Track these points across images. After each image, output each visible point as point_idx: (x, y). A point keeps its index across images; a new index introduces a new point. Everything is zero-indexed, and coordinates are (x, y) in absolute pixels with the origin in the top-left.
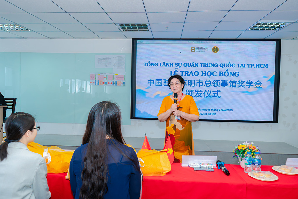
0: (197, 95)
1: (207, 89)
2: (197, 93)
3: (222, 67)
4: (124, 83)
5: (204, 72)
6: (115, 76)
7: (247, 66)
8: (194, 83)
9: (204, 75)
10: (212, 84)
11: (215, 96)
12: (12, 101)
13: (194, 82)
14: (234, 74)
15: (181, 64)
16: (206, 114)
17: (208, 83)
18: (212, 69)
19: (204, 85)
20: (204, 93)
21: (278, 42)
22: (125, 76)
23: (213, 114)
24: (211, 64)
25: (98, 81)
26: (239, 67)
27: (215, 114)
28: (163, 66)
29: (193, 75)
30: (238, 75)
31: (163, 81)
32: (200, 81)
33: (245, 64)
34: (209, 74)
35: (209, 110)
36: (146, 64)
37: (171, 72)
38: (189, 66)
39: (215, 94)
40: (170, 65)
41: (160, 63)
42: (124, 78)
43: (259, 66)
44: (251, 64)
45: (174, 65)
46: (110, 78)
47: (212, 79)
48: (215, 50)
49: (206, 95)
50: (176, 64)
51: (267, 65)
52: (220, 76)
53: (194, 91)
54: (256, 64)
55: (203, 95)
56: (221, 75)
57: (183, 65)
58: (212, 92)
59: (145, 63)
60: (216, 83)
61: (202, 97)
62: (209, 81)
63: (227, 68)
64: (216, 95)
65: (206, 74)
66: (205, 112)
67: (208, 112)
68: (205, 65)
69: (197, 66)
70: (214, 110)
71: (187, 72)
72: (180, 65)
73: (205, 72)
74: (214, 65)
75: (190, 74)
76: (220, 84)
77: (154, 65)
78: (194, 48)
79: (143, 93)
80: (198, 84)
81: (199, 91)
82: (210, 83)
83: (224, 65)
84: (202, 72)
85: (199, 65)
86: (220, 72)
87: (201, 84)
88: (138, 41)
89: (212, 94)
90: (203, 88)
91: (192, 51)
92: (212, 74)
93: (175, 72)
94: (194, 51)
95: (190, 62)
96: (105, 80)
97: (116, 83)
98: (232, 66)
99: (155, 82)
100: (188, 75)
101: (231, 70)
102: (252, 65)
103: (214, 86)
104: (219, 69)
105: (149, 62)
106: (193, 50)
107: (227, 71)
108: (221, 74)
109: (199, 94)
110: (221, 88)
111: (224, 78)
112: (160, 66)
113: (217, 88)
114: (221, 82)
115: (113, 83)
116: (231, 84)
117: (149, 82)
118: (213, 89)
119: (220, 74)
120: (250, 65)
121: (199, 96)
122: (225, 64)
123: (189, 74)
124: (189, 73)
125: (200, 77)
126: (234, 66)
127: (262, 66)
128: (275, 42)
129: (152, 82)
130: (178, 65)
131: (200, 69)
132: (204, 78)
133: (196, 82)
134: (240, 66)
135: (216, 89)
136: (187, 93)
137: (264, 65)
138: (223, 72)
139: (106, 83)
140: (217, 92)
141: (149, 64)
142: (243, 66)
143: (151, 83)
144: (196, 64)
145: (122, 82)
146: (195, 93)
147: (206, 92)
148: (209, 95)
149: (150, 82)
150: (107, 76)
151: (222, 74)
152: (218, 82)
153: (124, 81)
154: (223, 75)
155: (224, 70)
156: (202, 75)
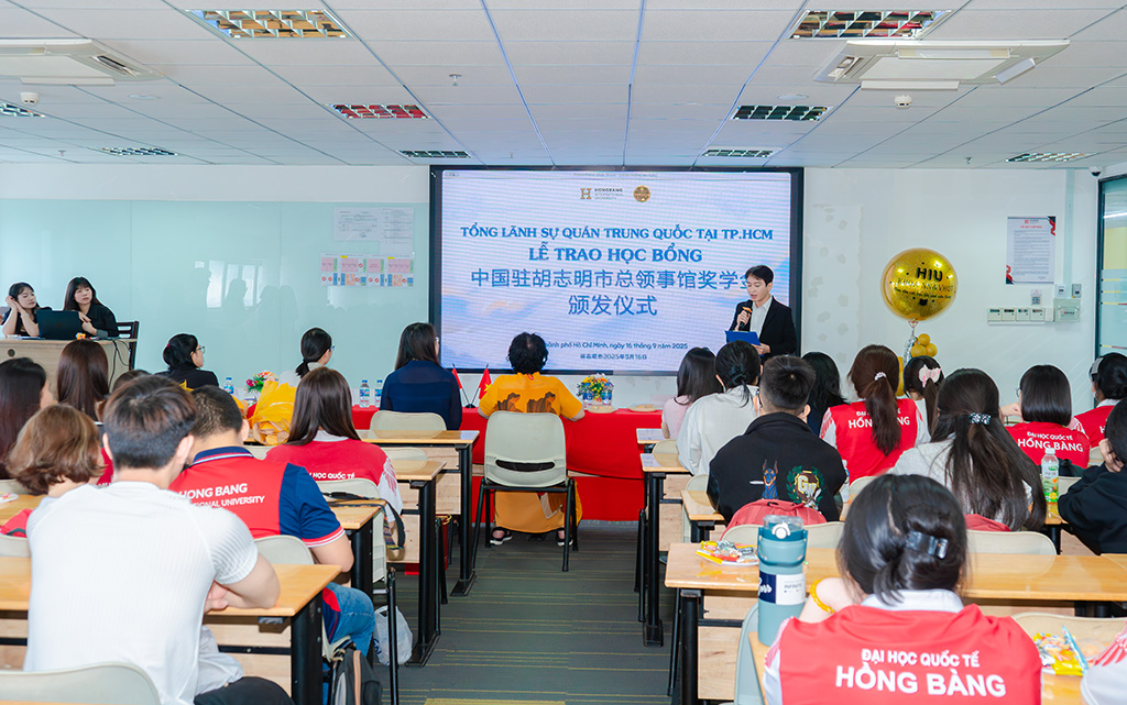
0: (599, 310)
1: (622, 292)
2: (598, 305)
3: (659, 237)
4: (410, 281)
5: (614, 251)
6: (386, 262)
7: (721, 234)
8: (587, 278)
9: (614, 257)
10: (634, 280)
11: (642, 311)
12: (129, 328)
13: (590, 276)
14: (688, 255)
15: (557, 230)
16: (622, 357)
17: (624, 279)
18: (634, 243)
19: (614, 282)
20: (616, 304)
21: (797, 174)
22: (412, 262)
23: (639, 357)
24: (633, 231)
25: (343, 276)
26: (700, 237)
27: (645, 357)
28: (509, 236)
29: (586, 259)
30: (700, 259)
31: (511, 275)
32: (604, 272)
33: (716, 231)
34: (627, 255)
35: (629, 345)
36: (468, 231)
37: (532, 250)
38: (577, 234)
39: (642, 306)
40: (529, 232)
41: (504, 229)
42: (410, 266)
43: (752, 234)
44: (732, 231)
45: (539, 232)
46: (373, 266)
47: (635, 267)
48: (642, 194)
49: (622, 309)
50: (543, 231)
51: (770, 232)
52: (654, 259)
53: (590, 300)
54: (744, 231)
55: (612, 309)
56: (658, 257)
57: (560, 233)
58: (634, 301)
59: (465, 229)
60: (645, 278)
61: (610, 314)
62: (627, 273)
63: (673, 240)
64: (646, 308)
65: (620, 254)
66: (619, 351)
67: (626, 351)
68: (617, 233)
69: (598, 235)
70: (642, 346)
71: (571, 252)
72: (554, 233)
73: (618, 250)
74: (638, 233)
75: (580, 255)
76: (656, 280)
77: (488, 232)
78: (589, 190)
79: (461, 305)
80: (600, 280)
81: (603, 298)
82: (630, 278)
83: (664, 233)
84: (610, 250)
85: (603, 233)
86: (654, 251)
87: (607, 281)
88: (444, 172)
89: (635, 307)
90: (613, 292)
91: (583, 198)
92: (635, 255)
93: (541, 250)
94: (589, 198)
95: (579, 225)
96: (360, 273)
97: (390, 281)
98: (683, 234)
99: (490, 276)
100: (574, 258)
101: (682, 244)
102: (734, 233)
103: (640, 285)
104: (652, 244)
105: (474, 227)
106: (585, 194)
107: (671, 248)
108: (658, 255)
109: (604, 307)
110: (656, 290)
111: (664, 266)
112: (504, 235)
113: (648, 291)
114: (657, 276)
115: (382, 281)
116: (684, 280)
117: (476, 276)
118: (637, 292)
119: (655, 255)
120: (729, 233)
121: (603, 311)
122: (665, 230)
123: (576, 255)
124: (578, 251)
125: (604, 264)
126: (688, 234)
127: (758, 234)
128: (788, 175)
129: (484, 276)
130: (547, 232)
131: (605, 243)
132: (615, 267)
133: (594, 276)
134: (703, 235)
135: (645, 293)
136: (572, 304)
137: (764, 232)
138: (661, 251)
139: (363, 280)
140: (649, 300)
141: (474, 232)
142: (712, 235)
143: (480, 279)
144: (593, 230)
145: (405, 277)
146: (593, 305)
147: (620, 303)
148: (627, 309)
149: (479, 277)
150: (365, 261)
151: (660, 254)
152: (649, 275)
153: (410, 276)
154: (661, 259)
155: (663, 245)
156: (610, 259)
